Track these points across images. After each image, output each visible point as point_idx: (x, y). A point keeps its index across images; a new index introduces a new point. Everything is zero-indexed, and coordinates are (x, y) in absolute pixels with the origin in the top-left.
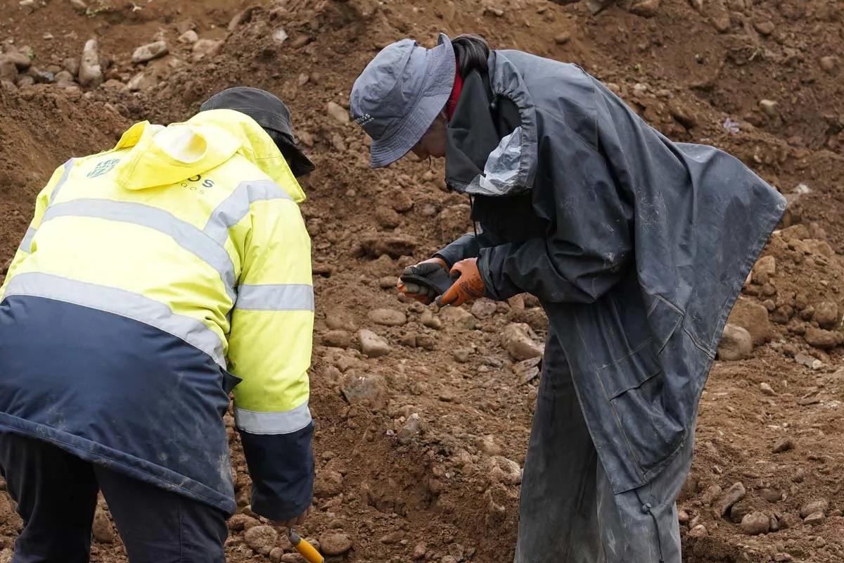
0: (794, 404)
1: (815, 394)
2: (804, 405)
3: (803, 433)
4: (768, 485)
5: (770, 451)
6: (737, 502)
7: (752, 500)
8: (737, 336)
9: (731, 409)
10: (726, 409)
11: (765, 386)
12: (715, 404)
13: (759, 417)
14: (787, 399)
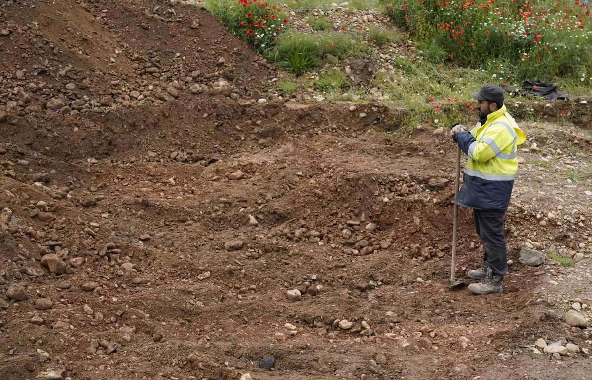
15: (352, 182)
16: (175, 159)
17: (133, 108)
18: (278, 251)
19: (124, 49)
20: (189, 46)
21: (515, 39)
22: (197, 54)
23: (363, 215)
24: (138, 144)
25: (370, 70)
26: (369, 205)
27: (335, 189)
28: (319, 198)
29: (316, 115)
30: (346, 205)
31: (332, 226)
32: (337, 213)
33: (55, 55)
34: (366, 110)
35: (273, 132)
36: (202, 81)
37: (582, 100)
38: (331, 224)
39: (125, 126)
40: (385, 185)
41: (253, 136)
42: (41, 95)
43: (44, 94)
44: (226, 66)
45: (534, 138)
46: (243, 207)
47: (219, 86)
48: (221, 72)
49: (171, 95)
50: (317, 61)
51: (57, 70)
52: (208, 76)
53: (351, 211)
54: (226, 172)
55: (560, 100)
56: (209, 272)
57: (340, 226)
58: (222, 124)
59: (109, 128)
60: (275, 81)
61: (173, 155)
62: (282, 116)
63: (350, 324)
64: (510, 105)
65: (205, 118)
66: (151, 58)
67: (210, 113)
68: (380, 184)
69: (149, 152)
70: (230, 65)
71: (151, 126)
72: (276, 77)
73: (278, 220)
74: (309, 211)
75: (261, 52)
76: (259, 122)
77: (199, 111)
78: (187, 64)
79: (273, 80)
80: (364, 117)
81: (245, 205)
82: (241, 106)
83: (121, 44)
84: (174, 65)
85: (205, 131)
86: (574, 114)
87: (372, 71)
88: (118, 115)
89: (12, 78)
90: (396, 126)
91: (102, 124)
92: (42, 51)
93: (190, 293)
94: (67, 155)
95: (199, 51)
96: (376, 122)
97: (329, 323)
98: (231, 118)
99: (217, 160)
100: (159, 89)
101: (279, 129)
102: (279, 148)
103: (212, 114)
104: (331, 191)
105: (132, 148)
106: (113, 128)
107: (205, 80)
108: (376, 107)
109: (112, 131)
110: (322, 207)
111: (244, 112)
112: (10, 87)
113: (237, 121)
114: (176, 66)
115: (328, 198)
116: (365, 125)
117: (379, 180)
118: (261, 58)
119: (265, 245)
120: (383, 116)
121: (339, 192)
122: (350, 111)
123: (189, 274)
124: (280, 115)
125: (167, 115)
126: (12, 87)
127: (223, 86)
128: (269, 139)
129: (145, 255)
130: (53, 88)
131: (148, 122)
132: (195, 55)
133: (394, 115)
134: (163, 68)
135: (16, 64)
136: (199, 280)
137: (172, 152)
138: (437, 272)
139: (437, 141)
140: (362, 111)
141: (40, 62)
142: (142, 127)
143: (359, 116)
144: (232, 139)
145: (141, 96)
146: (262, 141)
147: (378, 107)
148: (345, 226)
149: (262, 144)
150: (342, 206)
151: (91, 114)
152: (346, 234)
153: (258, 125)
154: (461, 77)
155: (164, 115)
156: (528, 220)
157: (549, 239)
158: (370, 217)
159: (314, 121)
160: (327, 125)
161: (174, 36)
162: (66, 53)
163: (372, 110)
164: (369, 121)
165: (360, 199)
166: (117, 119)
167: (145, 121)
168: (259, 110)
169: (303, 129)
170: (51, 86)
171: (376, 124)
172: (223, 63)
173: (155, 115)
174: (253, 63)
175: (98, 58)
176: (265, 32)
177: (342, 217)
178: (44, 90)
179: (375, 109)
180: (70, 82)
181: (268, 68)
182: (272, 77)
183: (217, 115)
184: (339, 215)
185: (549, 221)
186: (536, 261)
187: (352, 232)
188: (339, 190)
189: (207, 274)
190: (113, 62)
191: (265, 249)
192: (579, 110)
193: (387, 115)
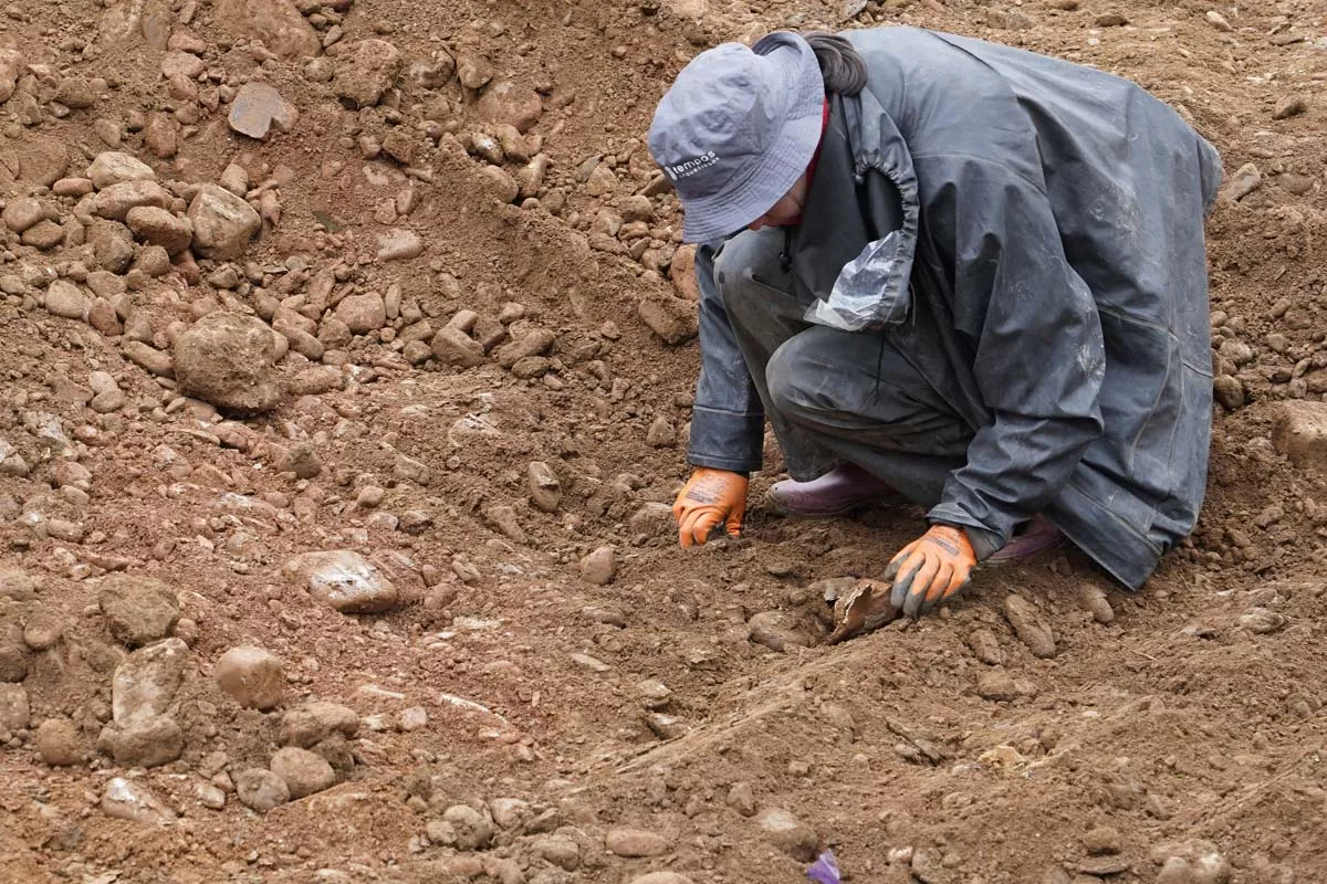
0: (1266, 44)
1: (1286, 27)
2: (1280, 45)
3: (1305, 88)
4: (1290, 167)
5: (1268, 117)
6: (1248, 193)
7: (1269, 191)
9: (1186, 52)
10: (1178, 53)
11: (1214, 16)
12: (1157, 45)
13: (1227, 64)
14: (1251, 36)
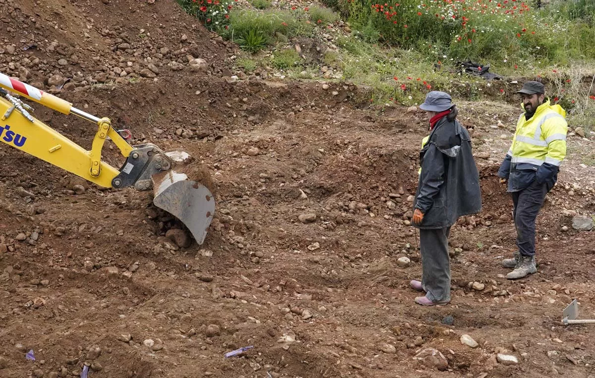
8: (81, 188)
11: (93, 201)
15: (385, 158)
16: (181, 135)
17: (132, 84)
18: (348, 223)
19: (92, 24)
20: (151, 23)
21: (445, 21)
22: (160, 30)
23: (401, 188)
24: (144, 121)
25: (318, 49)
26: (407, 179)
27: (371, 164)
28: (358, 172)
29: (296, 93)
30: (383, 179)
31: (375, 199)
32: (377, 187)
33: (38, 29)
34: (338, 89)
35: (261, 109)
36: (171, 58)
37: (514, 80)
38: (374, 197)
39: (130, 103)
40: (415, 160)
41: (243, 114)
42: (38, 70)
43: (40, 69)
44: (190, 43)
45: (497, 116)
46: (282, 182)
47: (197, 63)
48: (186, 49)
49: (153, 72)
50: (270, 39)
51: (45, 45)
52: (176, 52)
53: (389, 185)
54: (242, 148)
55: (497, 80)
56: (318, 243)
57: (382, 199)
58: (215, 102)
59: (115, 105)
60: (234, 59)
61: (179, 132)
62: (264, 93)
63: (482, 286)
64: (457, 85)
65: (198, 95)
66: (119, 33)
67: (203, 90)
68: (411, 159)
69: (155, 129)
70: (193, 42)
71: (151, 103)
72: (234, 55)
73: (324, 194)
74: (351, 185)
75: (215, 29)
76: (245, 100)
77: (190, 88)
78: (154, 41)
79: (232, 57)
80: (336, 95)
81: (284, 180)
82: (229, 84)
83: (88, 18)
84: (141, 41)
85: (200, 107)
86: (508, 94)
87: (320, 50)
88: (123, 92)
89: (4, 53)
90: (364, 104)
91: (109, 101)
92: (25, 26)
93: (316, 262)
94: (83, 132)
95: (161, 27)
96: (346, 100)
97: (463, 285)
98: (221, 95)
99: (222, 137)
100: (137, 66)
101: (266, 107)
102: (271, 125)
103: (205, 91)
104: (366, 166)
105: (139, 125)
106: (120, 104)
107: (174, 57)
108: (346, 85)
109: (119, 107)
110: (362, 181)
111: (232, 90)
112: (5, 62)
113: (226, 98)
114: (143, 42)
115: (367, 173)
116: (337, 103)
117: (410, 156)
118: (217, 36)
119: (336, 218)
120: (353, 94)
121: (375, 167)
122: (323, 89)
123: (298, 245)
124: (261, 93)
125: (164, 92)
126: (7, 63)
127: (201, 63)
128: (257, 116)
129: (248, 228)
130: (47, 64)
131: (148, 99)
132: (157, 31)
133: (362, 93)
134: (132, 44)
135: (4, 39)
136: (310, 250)
137: (177, 129)
138: (505, 238)
139: (417, 118)
140: (334, 89)
141: (26, 37)
142: (143, 104)
143: (331, 94)
144: (225, 116)
145: (124, 73)
146: (251, 118)
147: (348, 85)
148: (388, 198)
149: (252, 121)
150: (380, 180)
151: (96, 91)
152: (392, 206)
153: (244, 103)
154: (396, 57)
155: (161, 92)
156: (558, 191)
157: (579, 207)
158: (409, 190)
159: (293, 99)
160: (306, 102)
161: (135, 11)
162: (47, 28)
163: (344, 89)
164: (341, 99)
165: (396, 173)
166: (123, 96)
167: (145, 98)
168: (245, 88)
169: (286, 106)
170: (45, 62)
171: (346, 101)
172: (186, 40)
173: (154, 92)
174: (211, 40)
175: (74, 33)
176: (219, 10)
177: (383, 191)
178: (40, 65)
179: (346, 88)
180: (62, 58)
181: (225, 45)
182: (231, 54)
183: (210, 93)
184: (380, 189)
185: (575, 191)
186: (588, 226)
187: (396, 204)
188: (375, 165)
189: (317, 245)
190: (88, 37)
191: (336, 221)
192: (511, 90)
193: (356, 94)
